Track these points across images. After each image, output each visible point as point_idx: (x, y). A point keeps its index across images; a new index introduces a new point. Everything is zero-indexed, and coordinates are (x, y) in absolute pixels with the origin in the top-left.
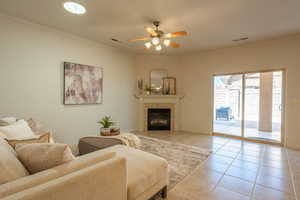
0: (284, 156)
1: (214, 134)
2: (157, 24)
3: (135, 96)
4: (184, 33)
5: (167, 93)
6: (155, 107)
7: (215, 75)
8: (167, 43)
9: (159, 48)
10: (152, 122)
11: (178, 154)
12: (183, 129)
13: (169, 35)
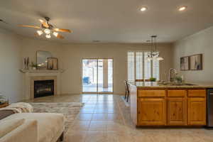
0: (114, 98)
1: (83, 93)
2: (47, 19)
3: (21, 71)
4: (69, 31)
5: (51, 69)
6: (40, 79)
7: (83, 59)
8: (56, 34)
9: (48, 37)
10: (38, 91)
11: (64, 109)
12: (63, 93)
13: (57, 30)
